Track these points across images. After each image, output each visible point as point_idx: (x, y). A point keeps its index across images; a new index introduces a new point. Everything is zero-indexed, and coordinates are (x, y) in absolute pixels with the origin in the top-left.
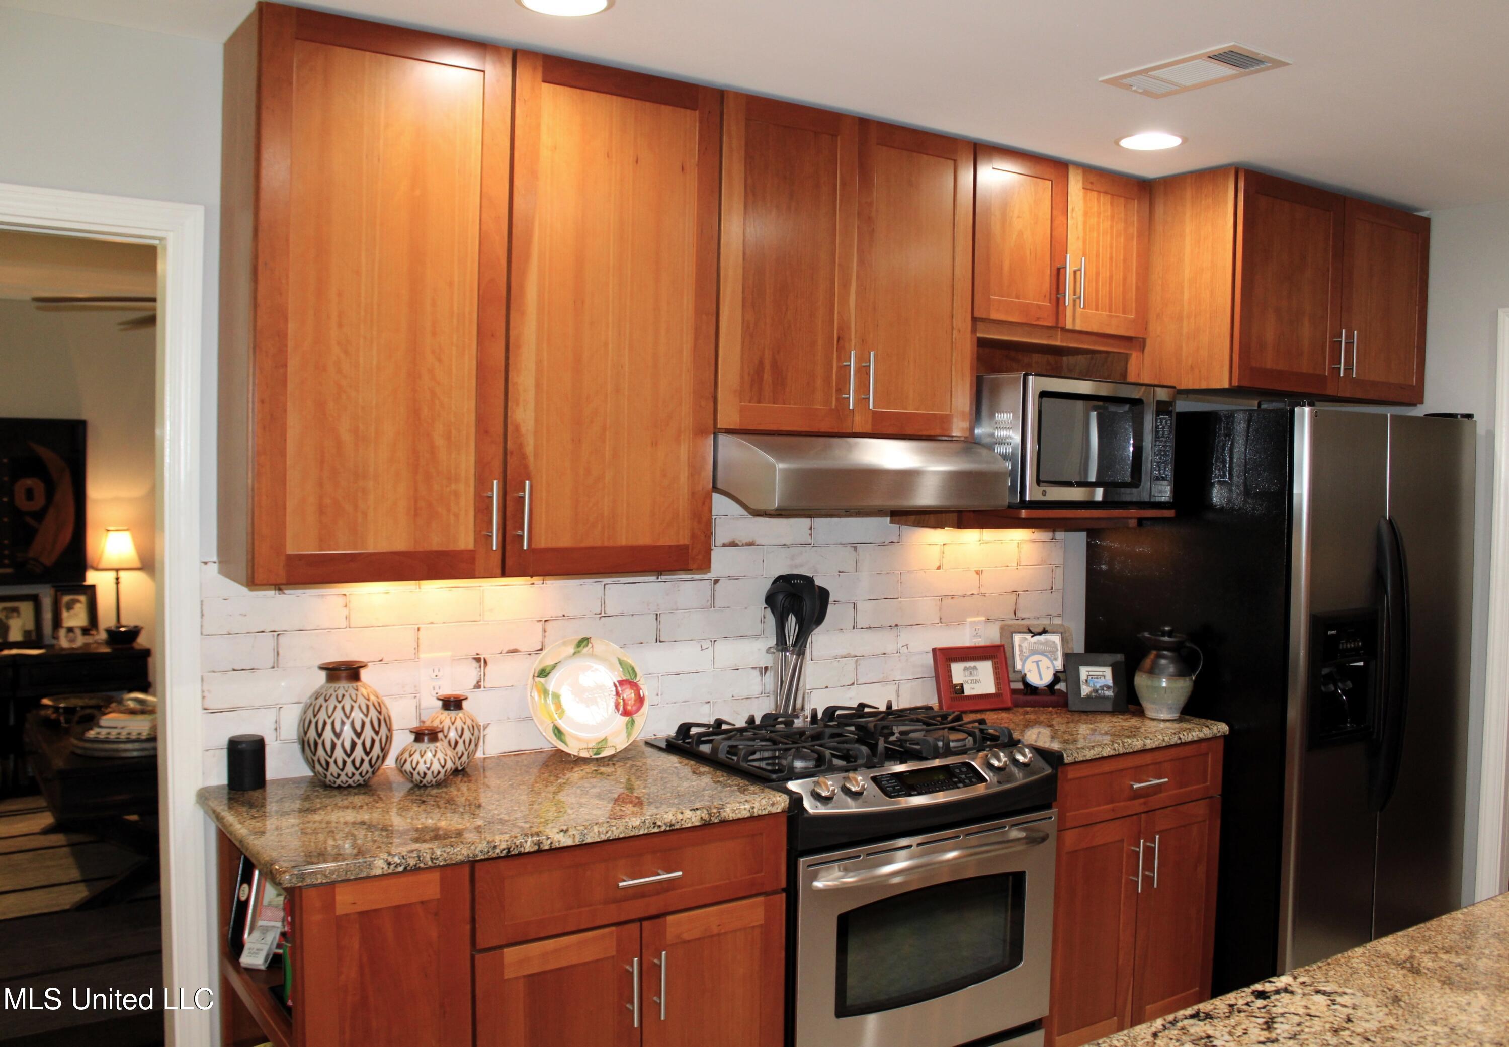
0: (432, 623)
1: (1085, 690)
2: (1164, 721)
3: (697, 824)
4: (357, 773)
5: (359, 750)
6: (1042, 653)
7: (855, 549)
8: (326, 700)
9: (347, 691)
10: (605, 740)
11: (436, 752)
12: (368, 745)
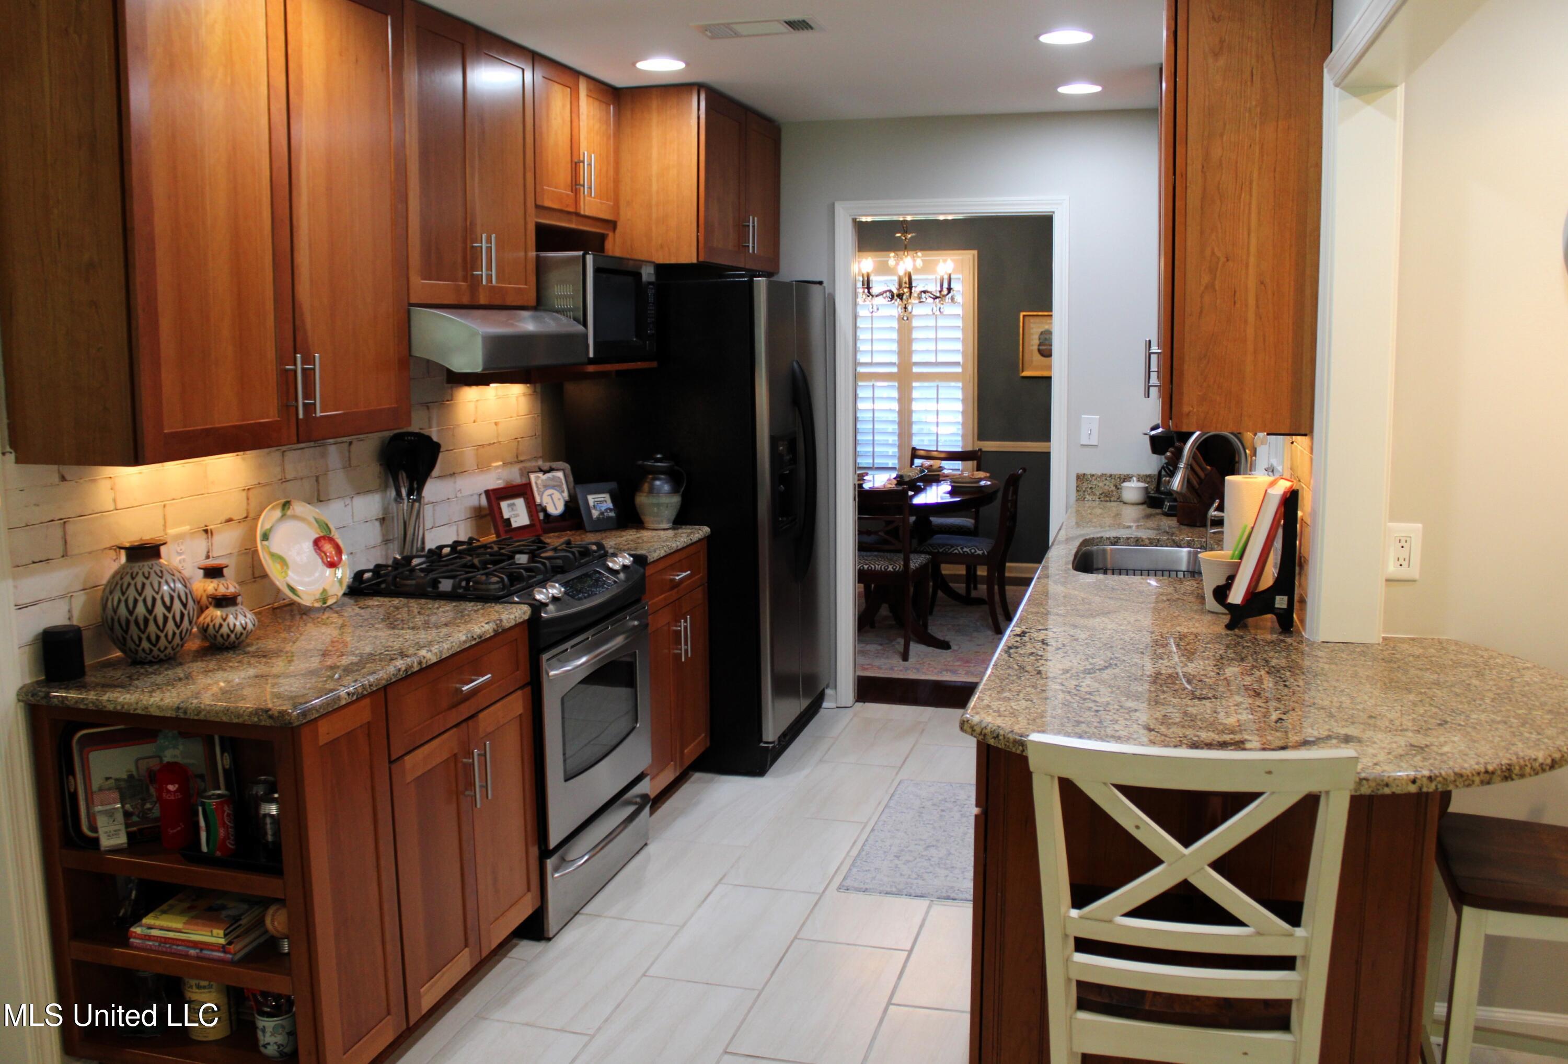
0: (174, 499)
1: (595, 514)
2: (664, 529)
3: (492, 634)
4: (170, 646)
5: (171, 624)
6: (553, 487)
7: (428, 408)
8: (133, 578)
9: (151, 568)
10: (324, 590)
11: (237, 615)
12: (178, 618)
